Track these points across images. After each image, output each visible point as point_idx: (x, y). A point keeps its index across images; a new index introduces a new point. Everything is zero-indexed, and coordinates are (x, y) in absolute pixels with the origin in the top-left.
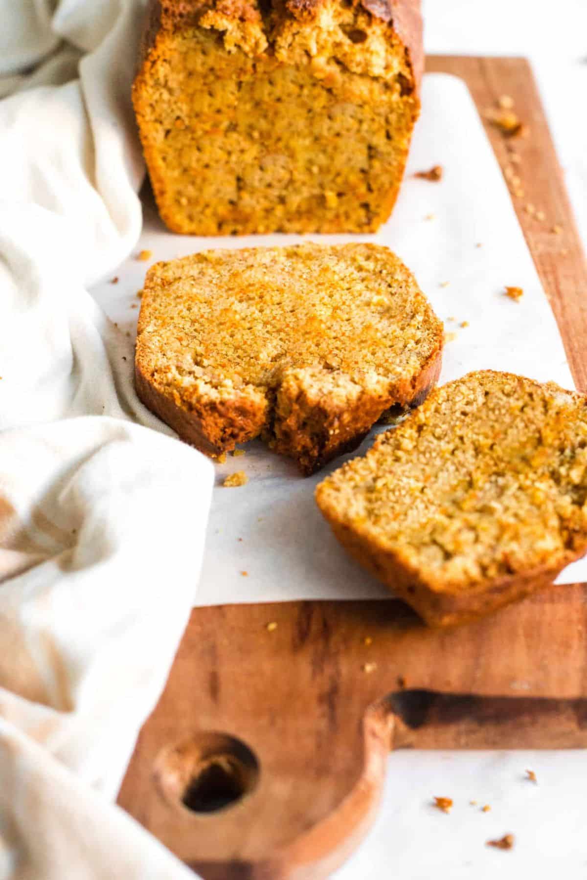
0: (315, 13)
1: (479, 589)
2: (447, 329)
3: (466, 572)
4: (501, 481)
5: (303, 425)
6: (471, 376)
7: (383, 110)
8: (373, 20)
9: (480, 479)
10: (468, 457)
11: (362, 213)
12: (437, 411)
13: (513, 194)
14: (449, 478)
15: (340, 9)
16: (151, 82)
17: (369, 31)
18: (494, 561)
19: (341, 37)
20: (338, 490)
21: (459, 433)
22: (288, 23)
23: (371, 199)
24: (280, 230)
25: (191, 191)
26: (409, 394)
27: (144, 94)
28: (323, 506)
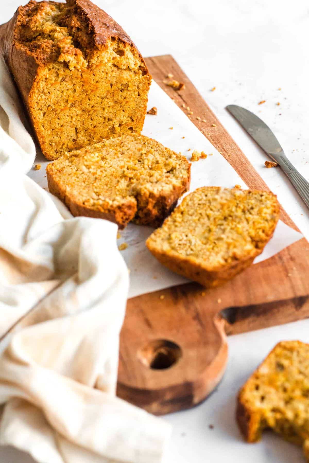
0: (107, 45)
1: (226, 268)
3: (219, 263)
4: (222, 227)
6: (197, 189)
7: (136, 84)
8: (126, 44)
9: (213, 228)
11: (130, 132)
12: (187, 205)
14: (200, 230)
15: (111, 43)
16: (37, 91)
17: (125, 50)
18: (229, 257)
19: (115, 55)
21: (199, 212)
22: (95, 52)
27: (35, 98)
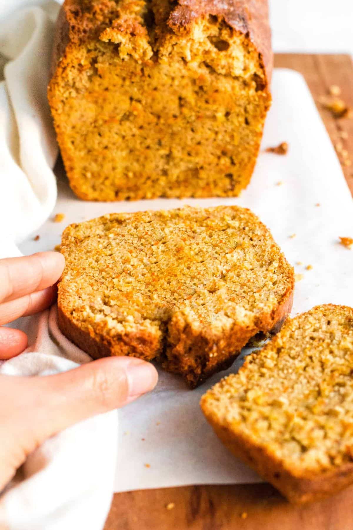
0: (190, 29)
1: (329, 474)
2: (297, 272)
3: (318, 462)
4: (342, 390)
5: (189, 350)
6: (316, 309)
7: (242, 102)
8: (234, 32)
9: (326, 389)
10: (316, 372)
11: (227, 181)
12: (291, 337)
13: (342, 163)
14: (302, 388)
15: (208, 25)
16: (62, 84)
17: (231, 42)
18: (339, 452)
19: (209, 46)
20: (218, 400)
21: (309, 353)
22: (168, 37)
23: (234, 170)
24: (164, 196)
25: (94, 167)
26: (269, 324)
27: (57, 93)
28: (207, 413)
